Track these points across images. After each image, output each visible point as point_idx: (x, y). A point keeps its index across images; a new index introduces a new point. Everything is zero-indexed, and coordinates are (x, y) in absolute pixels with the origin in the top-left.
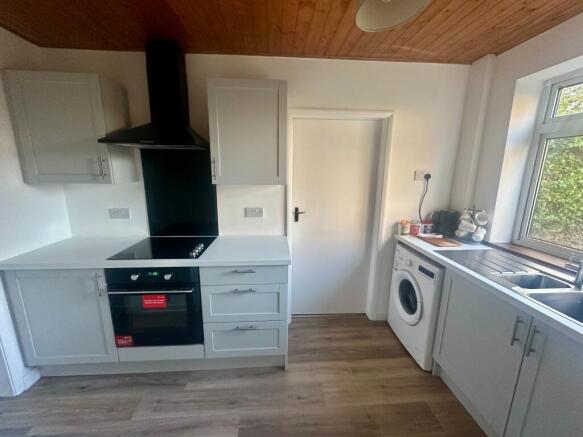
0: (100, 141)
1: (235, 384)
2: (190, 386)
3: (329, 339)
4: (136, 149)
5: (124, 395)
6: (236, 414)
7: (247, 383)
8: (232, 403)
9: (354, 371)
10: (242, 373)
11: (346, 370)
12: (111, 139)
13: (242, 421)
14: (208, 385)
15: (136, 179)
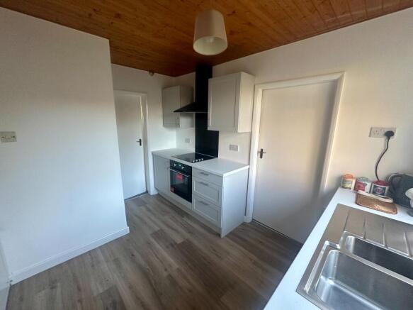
0: (175, 111)
1: (196, 227)
2: (185, 219)
3: (261, 242)
4: (194, 113)
5: (168, 209)
6: (188, 236)
7: (202, 230)
8: (190, 232)
9: (255, 263)
10: (204, 227)
11: (251, 260)
12: (179, 111)
13: (187, 240)
14: (189, 222)
15: (193, 127)
